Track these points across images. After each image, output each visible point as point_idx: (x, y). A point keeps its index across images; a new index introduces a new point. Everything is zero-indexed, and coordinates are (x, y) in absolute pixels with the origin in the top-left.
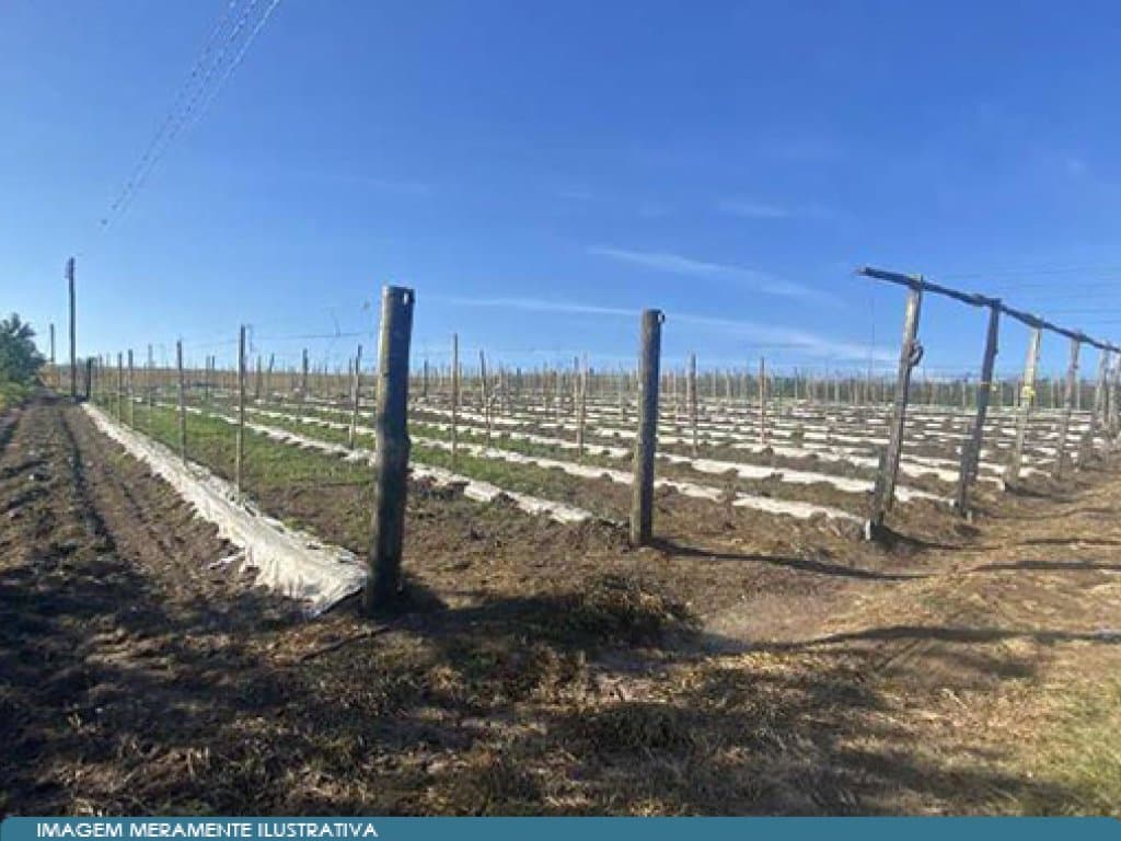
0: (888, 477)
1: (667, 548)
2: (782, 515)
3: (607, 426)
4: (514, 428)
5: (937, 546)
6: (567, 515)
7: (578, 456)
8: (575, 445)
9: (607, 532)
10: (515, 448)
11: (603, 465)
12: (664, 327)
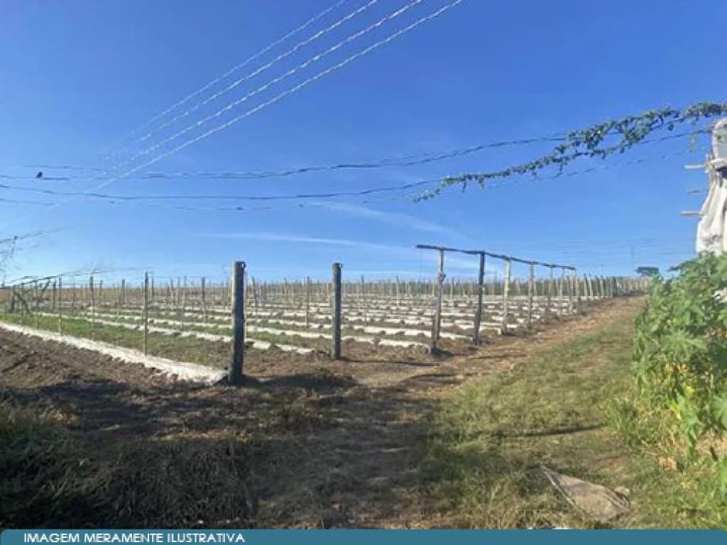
0: (436, 329)
1: (346, 360)
2: (397, 347)
3: (321, 314)
4: (270, 317)
5: (457, 355)
6: (302, 351)
7: (306, 329)
8: (305, 324)
9: (322, 355)
10: (272, 326)
11: (320, 332)
12: (342, 270)
